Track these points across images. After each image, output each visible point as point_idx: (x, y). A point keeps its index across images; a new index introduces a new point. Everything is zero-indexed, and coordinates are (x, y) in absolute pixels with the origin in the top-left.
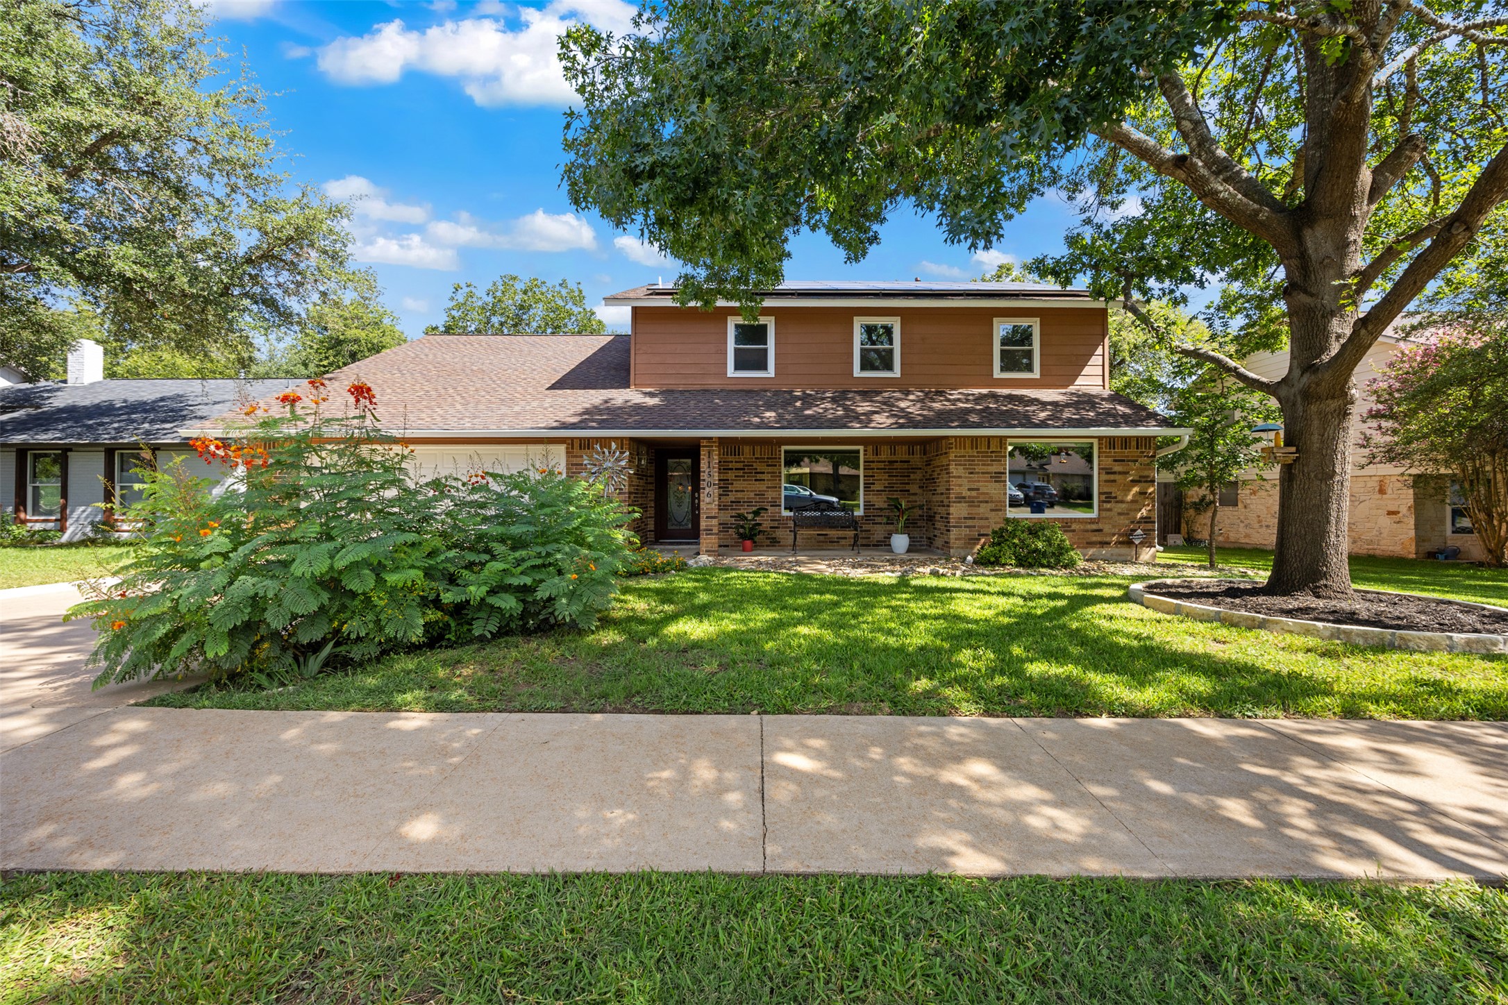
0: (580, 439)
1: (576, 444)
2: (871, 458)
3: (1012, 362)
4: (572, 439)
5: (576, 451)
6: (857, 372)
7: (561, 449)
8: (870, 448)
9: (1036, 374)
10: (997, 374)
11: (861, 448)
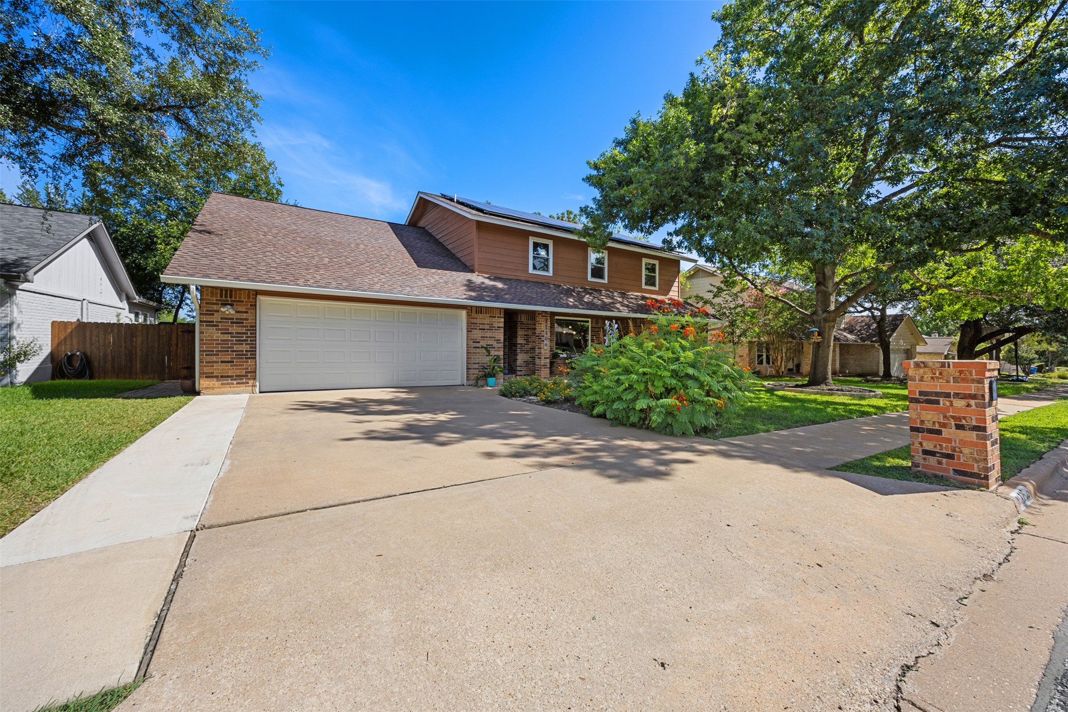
0: (476, 307)
1: (474, 310)
2: (594, 325)
3: (651, 281)
4: (472, 307)
5: (474, 315)
6: (590, 278)
7: (464, 313)
8: (594, 320)
9: (657, 288)
10: (644, 287)
11: (590, 320)
